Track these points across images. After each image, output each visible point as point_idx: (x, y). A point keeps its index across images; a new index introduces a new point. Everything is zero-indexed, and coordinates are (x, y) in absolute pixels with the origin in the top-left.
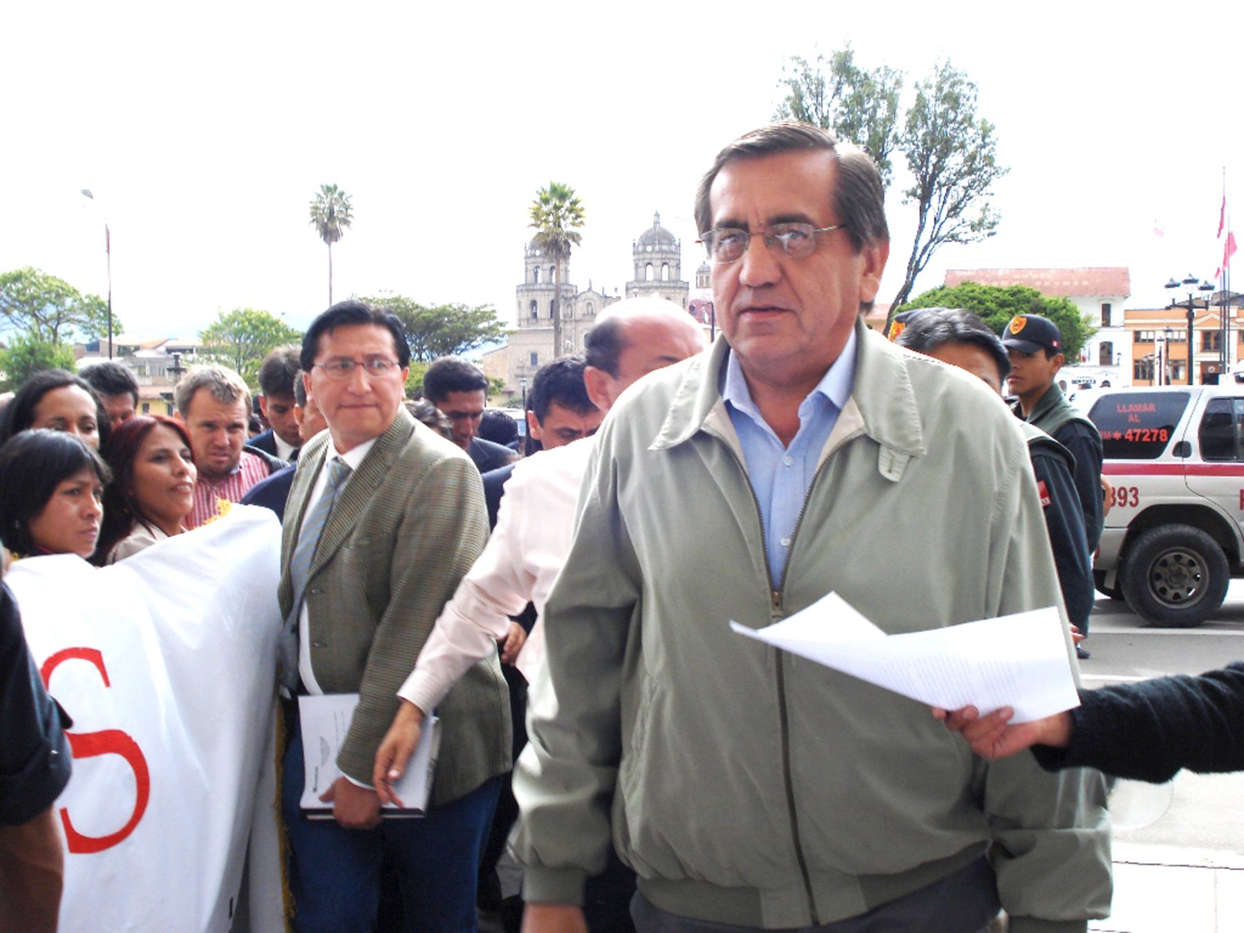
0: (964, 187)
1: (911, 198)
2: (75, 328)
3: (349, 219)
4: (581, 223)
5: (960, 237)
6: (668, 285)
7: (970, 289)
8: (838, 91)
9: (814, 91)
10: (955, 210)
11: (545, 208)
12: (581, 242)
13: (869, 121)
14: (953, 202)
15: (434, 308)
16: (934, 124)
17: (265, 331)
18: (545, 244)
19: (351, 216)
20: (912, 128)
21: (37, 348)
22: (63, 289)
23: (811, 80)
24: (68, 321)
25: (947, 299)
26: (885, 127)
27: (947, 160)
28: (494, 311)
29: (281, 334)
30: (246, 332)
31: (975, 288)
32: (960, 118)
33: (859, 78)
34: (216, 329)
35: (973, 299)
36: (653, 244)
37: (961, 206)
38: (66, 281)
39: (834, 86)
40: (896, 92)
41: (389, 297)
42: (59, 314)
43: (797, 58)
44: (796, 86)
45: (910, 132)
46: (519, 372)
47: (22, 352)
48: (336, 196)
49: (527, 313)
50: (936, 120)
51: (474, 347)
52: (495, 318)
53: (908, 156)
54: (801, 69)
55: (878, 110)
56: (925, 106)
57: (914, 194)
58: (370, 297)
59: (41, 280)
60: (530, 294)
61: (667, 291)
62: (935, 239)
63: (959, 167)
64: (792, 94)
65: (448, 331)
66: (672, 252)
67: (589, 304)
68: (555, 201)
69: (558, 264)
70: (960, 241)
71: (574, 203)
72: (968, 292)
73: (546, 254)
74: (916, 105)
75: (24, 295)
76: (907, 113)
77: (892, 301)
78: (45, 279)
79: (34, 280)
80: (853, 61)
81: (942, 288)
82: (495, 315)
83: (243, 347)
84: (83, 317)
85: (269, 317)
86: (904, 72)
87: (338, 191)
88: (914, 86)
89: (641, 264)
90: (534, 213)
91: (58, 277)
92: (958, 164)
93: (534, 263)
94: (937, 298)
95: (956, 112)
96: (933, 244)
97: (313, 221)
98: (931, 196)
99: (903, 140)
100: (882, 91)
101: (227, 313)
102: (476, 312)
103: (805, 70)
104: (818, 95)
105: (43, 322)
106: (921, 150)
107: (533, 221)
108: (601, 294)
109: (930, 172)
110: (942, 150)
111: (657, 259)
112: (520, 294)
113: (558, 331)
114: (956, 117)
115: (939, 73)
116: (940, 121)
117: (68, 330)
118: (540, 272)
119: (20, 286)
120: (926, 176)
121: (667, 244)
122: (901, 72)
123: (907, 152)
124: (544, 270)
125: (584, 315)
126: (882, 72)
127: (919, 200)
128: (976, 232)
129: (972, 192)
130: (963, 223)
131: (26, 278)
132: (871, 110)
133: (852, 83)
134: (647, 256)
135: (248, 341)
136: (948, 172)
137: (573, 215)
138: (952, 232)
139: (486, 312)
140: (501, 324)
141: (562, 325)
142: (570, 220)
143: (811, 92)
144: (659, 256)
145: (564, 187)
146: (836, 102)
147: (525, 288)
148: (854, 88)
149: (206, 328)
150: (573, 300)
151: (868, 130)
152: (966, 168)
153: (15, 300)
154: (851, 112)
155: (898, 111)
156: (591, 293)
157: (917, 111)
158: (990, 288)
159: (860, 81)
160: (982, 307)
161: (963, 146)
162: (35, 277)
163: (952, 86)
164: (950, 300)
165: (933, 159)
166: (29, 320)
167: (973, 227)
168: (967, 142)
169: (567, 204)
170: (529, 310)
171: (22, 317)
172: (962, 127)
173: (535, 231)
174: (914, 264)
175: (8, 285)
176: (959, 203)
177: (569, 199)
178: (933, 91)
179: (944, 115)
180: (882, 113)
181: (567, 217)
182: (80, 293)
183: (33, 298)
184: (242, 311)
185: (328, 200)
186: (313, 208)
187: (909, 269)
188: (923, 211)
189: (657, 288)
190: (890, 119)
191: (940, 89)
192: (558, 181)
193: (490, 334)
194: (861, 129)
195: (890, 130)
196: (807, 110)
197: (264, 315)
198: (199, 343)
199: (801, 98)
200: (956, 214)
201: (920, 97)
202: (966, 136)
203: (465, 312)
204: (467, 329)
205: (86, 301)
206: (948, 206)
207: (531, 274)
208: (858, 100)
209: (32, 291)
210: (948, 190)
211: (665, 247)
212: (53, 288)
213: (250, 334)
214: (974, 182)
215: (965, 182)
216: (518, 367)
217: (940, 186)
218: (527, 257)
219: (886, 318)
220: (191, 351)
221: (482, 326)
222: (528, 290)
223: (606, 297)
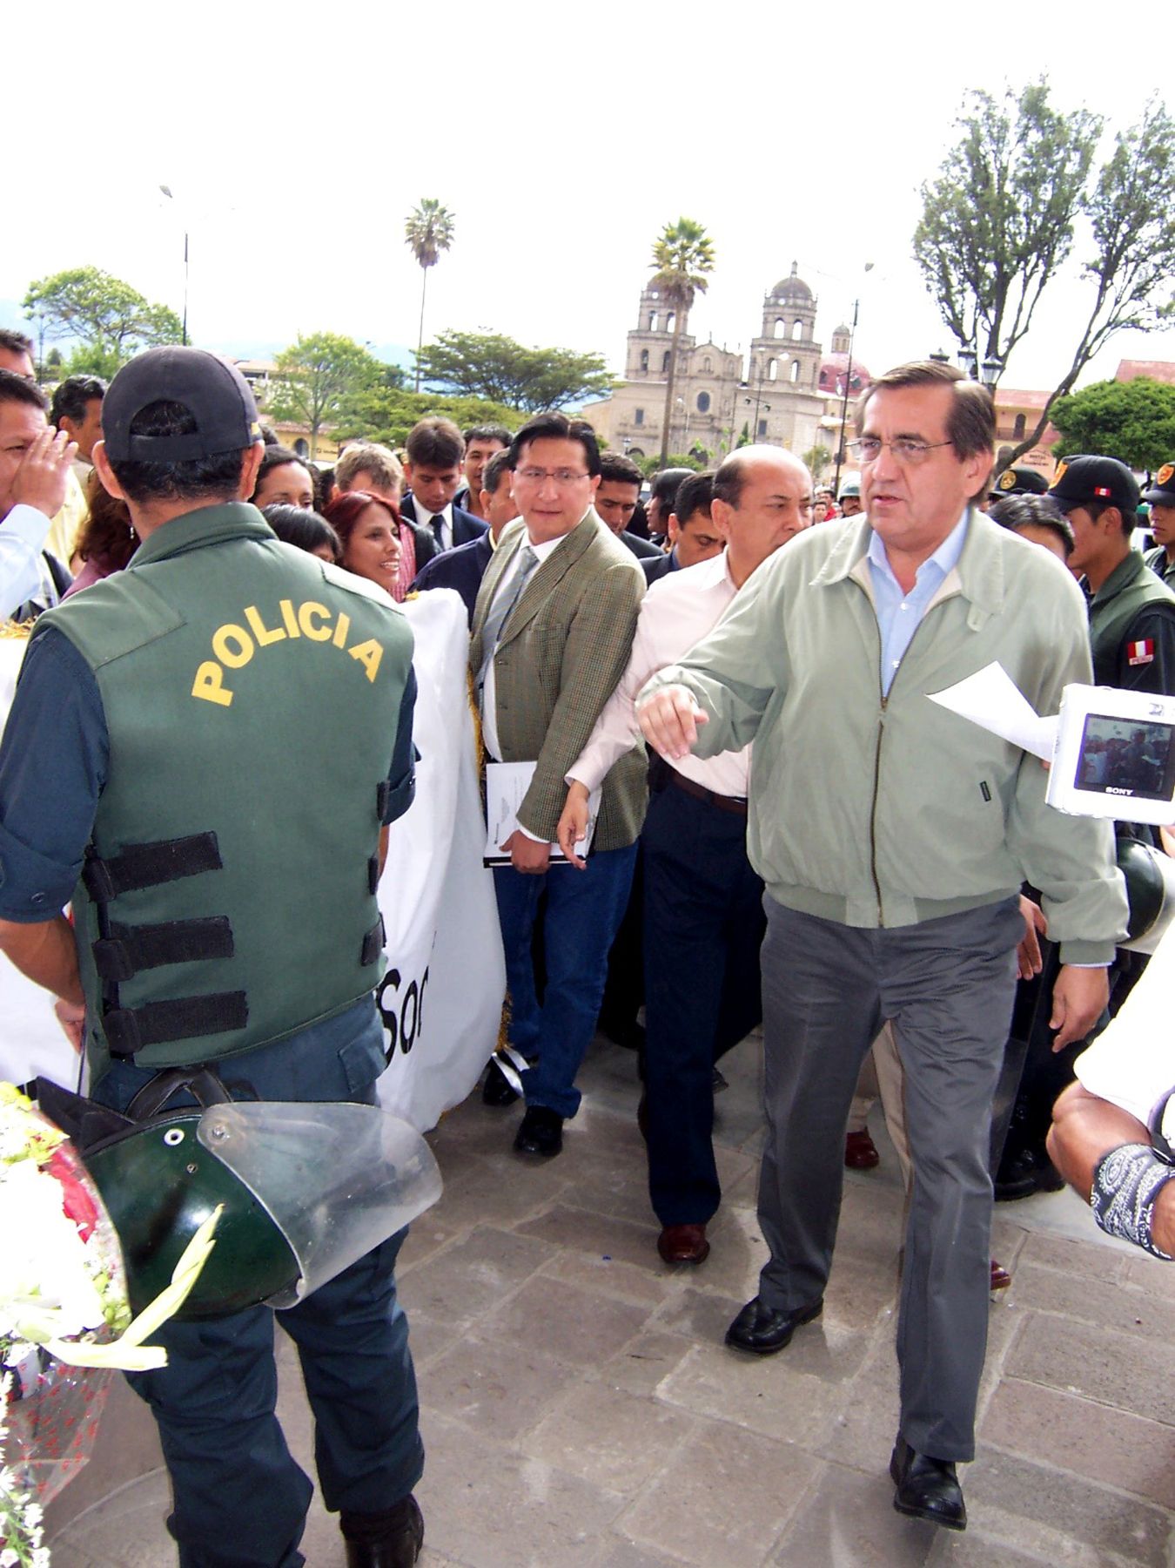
0: (1155, 265)
1: (1092, 272)
2: (140, 340)
3: (449, 241)
4: (710, 267)
5: (1141, 324)
6: (798, 345)
7: (1144, 386)
8: (1023, 137)
9: (995, 135)
10: (1141, 292)
11: (670, 248)
12: (707, 290)
13: (1055, 176)
14: (1140, 281)
15: (537, 351)
16: (1132, 185)
17: (347, 361)
18: (667, 289)
19: (452, 238)
20: (1105, 188)
21: (103, 362)
22: (129, 296)
23: (994, 121)
24: (132, 332)
25: (1115, 394)
26: (1072, 185)
27: (1140, 231)
28: (602, 361)
29: (364, 365)
30: (326, 360)
31: (1149, 385)
32: (1163, 181)
33: (1050, 123)
34: (294, 354)
35: (1146, 398)
36: (787, 297)
37: (1148, 287)
38: (132, 287)
39: (1020, 130)
40: (1092, 143)
41: (489, 335)
42: (124, 324)
43: (980, 93)
44: (974, 126)
45: (1102, 193)
46: (621, 429)
47: (87, 364)
48: (436, 213)
49: (636, 363)
50: (1135, 180)
51: (576, 399)
52: (602, 368)
53: (1095, 223)
54: (984, 107)
55: (1068, 164)
56: (1125, 163)
57: (1094, 268)
58: (467, 334)
59: (105, 283)
60: (643, 342)
61: (797, 352)
62: (1113, 324)
63: (1153, 240)
64: (969, 137)
65: (550, 378)
66: (806, 308)
67: (707, 359)
68: (682, 241)
69: (679, 312)
70: (1142, 328)
71: (704, 244)
72: (1141, 389)
73: (666, 299)
74: (1114, 161)
75: (86, 299)
76: (1103, 170)
77: (1054, 389)
78: (110, 282)
79: (98, 284)
80: (1046, 101)
81: (1112, 382)
82: (604, 365)
83: (321, 377)
84: (150, 330)
85: (352, 345)
86: (1106, 118)
87: (439, 208)
88: (1115, 136)
89: (770, 318)
90: (658, 252)
91: (123, 282)
92: (1152, 237)
93: (649, 307)
94: (1104, 393)
95: (1161, 173)
96: (1109, 329)
97: (409, 240)
98: (1115, 272)
99: (1092, 202)
100: (1076, 140)
101: (308, 336)
102: (583, 360)
103: (989, 109)
104: (999, 140)
105: (105, 331)
106: (1111, 216)
107: (656, 261)
108: (722, 349)
109: (1118, 244)
110: (1136, 219)
111: (790, 314)
112: (631, 341)
113: (670, 386)
114: (1160, 178)
115: (1149, 122)
116: (1139, 182)
117: (133, 343)
118: (656, 318)
119: (81, 288)
120: (1112, 248)
121: (802, 298)
122: (1103, 117)
123: (1095, 218)
124: (660, 316)
125: (700, 371)
126: (1079, 117)
127: (1100, 276)
128: (1162, 319)
129: (1163, 272)
130: (1149, 306)
131: (89, 280)
132: (1059, 163)
133: (1042, 129)
134: (779, 310)
135: (328, 371)
136: (1140, 245)
137: (702, 258)
138: (1132, 318)
139: (593, 361)
140: (610, 376)
141: (675, 380)
142: (697, 262)
143: (991, 136)
144: (792, 311)
145: (694, 224)
146: (1019, 151)
147: (637, 335)
148: (1043, 134)
149: (282, 352)
150: (690, 354)
151: (1053, 188)
152: (1162, 242)
153: (76, 304)
154: (1035, 164)
155: (1091, 166)
156: (711, 347)
157: (1113, 169)
158: (1168, 388)
159: (1050, 126)
160: (1155, 408)
161: (1162, 215)
162: (99, 280)
163: (1161, 140)
164: (1119, 396)
165: (1124, 228)
166: (89, 327)
167: (1159, 313)
168: (1168, 210)
169: (696, 244)
170: (639, 359)
171: (84, 324)
172: (1165, 191)
173: (657, 271)
174: (1083, 351)
175: (69, 286)
176: (1147, 283)
177: (699, 238)
178: (1137, 145)
179: (1145, 176)
180: (1070, 169)
181: (695, 260)
182: (148, 302)
183: (96, 304)
184: (323, 335)
185: (428, 217)
186: (409, 225)
187: (1078, 356)
188: (1103, 288)
189: (785, 347)
190: (1081, 176)
191: (1146, 143)
192: (689, 217)
193: (596, 387)
194: (1044, 186)
195: (1078, 189)
196: (984, 157)
197: (347, 343)
198: (273, 367)
199: (977, 141)
200: (1142, 296)
201: (1120, 152)
202: (1168, 203)
203: (571, 359)
204: (571, 378)
205: (154, 312)
206: (1133, 286)
207: (645, 320)
208: (1046, 150)
209: (94, 295)
210: (1136, 267)
211: (800, 302)
212: (119, 293)
213: (330, 363)
214: (1168, 259)
215: (1157, 258)
216: (621, 424)
217: (1128, 260)
218: (642, 300)
219: (1044, 408)
220: (264, 376)
221: (587, 376)
222: (640, 338)
223: (727, 354)
